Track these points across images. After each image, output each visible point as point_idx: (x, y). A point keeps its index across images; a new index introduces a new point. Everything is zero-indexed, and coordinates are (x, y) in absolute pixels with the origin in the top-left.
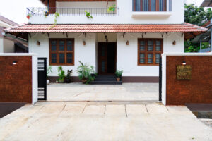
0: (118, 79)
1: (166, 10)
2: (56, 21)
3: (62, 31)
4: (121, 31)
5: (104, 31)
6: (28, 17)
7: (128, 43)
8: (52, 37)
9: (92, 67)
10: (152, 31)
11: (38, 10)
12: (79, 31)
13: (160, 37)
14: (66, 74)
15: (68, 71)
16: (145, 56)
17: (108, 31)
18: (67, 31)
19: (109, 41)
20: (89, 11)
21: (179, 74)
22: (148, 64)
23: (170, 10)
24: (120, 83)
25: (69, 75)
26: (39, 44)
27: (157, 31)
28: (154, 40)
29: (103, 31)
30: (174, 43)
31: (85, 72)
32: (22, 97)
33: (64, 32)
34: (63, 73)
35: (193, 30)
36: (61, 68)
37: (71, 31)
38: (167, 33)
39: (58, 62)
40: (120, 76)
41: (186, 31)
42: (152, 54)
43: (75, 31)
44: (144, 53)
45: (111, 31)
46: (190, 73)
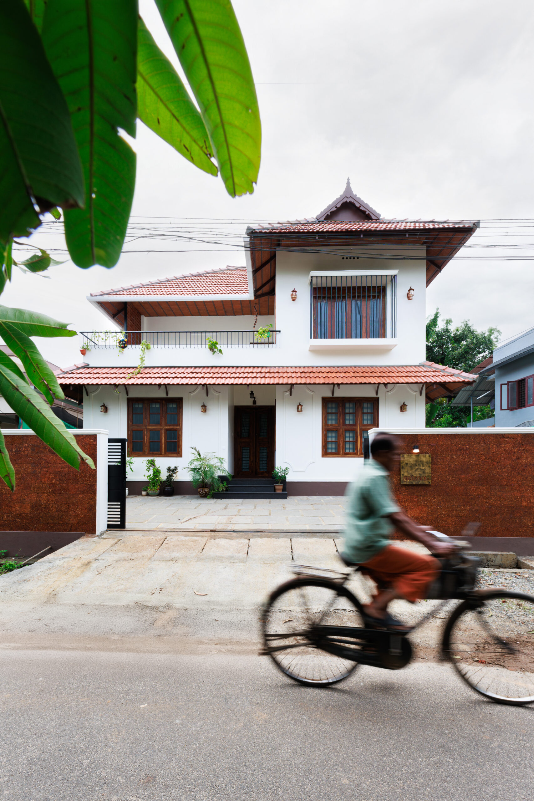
0: (279, 486)
1: (384, 336)
2: (142, 359)
3: (158, 381)
4: (285, 381)
5: (249, 381)
6: (83, 352)
7: (299, 408)
8: (133, 394)
9: (221, 460)
10: (354, 381)
11: (103, 335)
12: (193, 381)
13: (373, 395)
14: (164, 476)
15: (169, 469)
16: (338, 437)
17: (257, 381)
18: (166, 381)
19: (258, 404)
20: (214, 338)
21: (405, 473)
22: (345, 455)
23: (394, 335)
24: (283, 496)
25: (169, 477)
26: (105, 409)
27: (364, 380)
28: (358, 402)
29: (245, 381)
30: (403, 408)
31: (205, 472)
32: (75, 522)
33: (160, 385)
34: (157, 473)
35: (443, 379)
36: (152, 463)
37: (176, 381)
38: (385, 385)
39: (147, 450)
40: (283, 480)
41: (429, 380)
42: (354, 431)
43: (184, 381)
44: (337, 431)
45: (263, 381)
46: (428, 470)
